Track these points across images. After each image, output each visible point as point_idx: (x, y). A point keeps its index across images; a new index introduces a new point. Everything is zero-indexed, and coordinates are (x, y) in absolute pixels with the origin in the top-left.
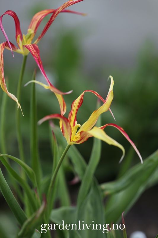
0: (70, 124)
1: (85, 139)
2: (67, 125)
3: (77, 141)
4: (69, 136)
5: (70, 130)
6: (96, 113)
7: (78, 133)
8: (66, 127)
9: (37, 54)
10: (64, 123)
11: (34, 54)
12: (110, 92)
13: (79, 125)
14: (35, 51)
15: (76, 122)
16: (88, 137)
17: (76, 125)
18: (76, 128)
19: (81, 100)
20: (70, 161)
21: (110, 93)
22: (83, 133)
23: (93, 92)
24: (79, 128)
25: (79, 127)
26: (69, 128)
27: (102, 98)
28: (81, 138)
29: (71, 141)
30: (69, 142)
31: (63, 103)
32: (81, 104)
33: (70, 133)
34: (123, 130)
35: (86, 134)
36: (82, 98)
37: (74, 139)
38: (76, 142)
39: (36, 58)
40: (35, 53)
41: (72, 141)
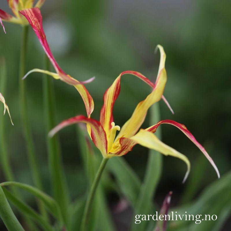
0: (102, 128)
1: (129, 149)
2: (98, 130)
3: (116, 152)
4: (104, 146)
5: (104, 137)
6: (142, 105)
7: (118, 140)
8: (97, 133)
9: (39, 24)
10: (94, 128)
11: (33, 24)
12: (161, 71)
13: (118, 128)
14: (35, 19)
15: (113, 124)
16: (132, 145)
17: (112, 128)
18: (113, 133)
19: (117, 88)
20: (112, 177)
21: (160, 74)
22: (124, 140)
23: (134, 73)
24: (118, 132)
25: (117, 130)
26: (103, 134)
27: (149, 81)
28: (122, 148)
29: (108, 153)
30: (105, 155)
31: (87, 97)
32: (119, 94)
33: (105, 142)
34: (185, 128)
35: (129, 141)
36: (118, 84)
37: (112, 148)
38: (116, 154)
39: (36, 30)
40: (36, 22)
41: (110, 153)
